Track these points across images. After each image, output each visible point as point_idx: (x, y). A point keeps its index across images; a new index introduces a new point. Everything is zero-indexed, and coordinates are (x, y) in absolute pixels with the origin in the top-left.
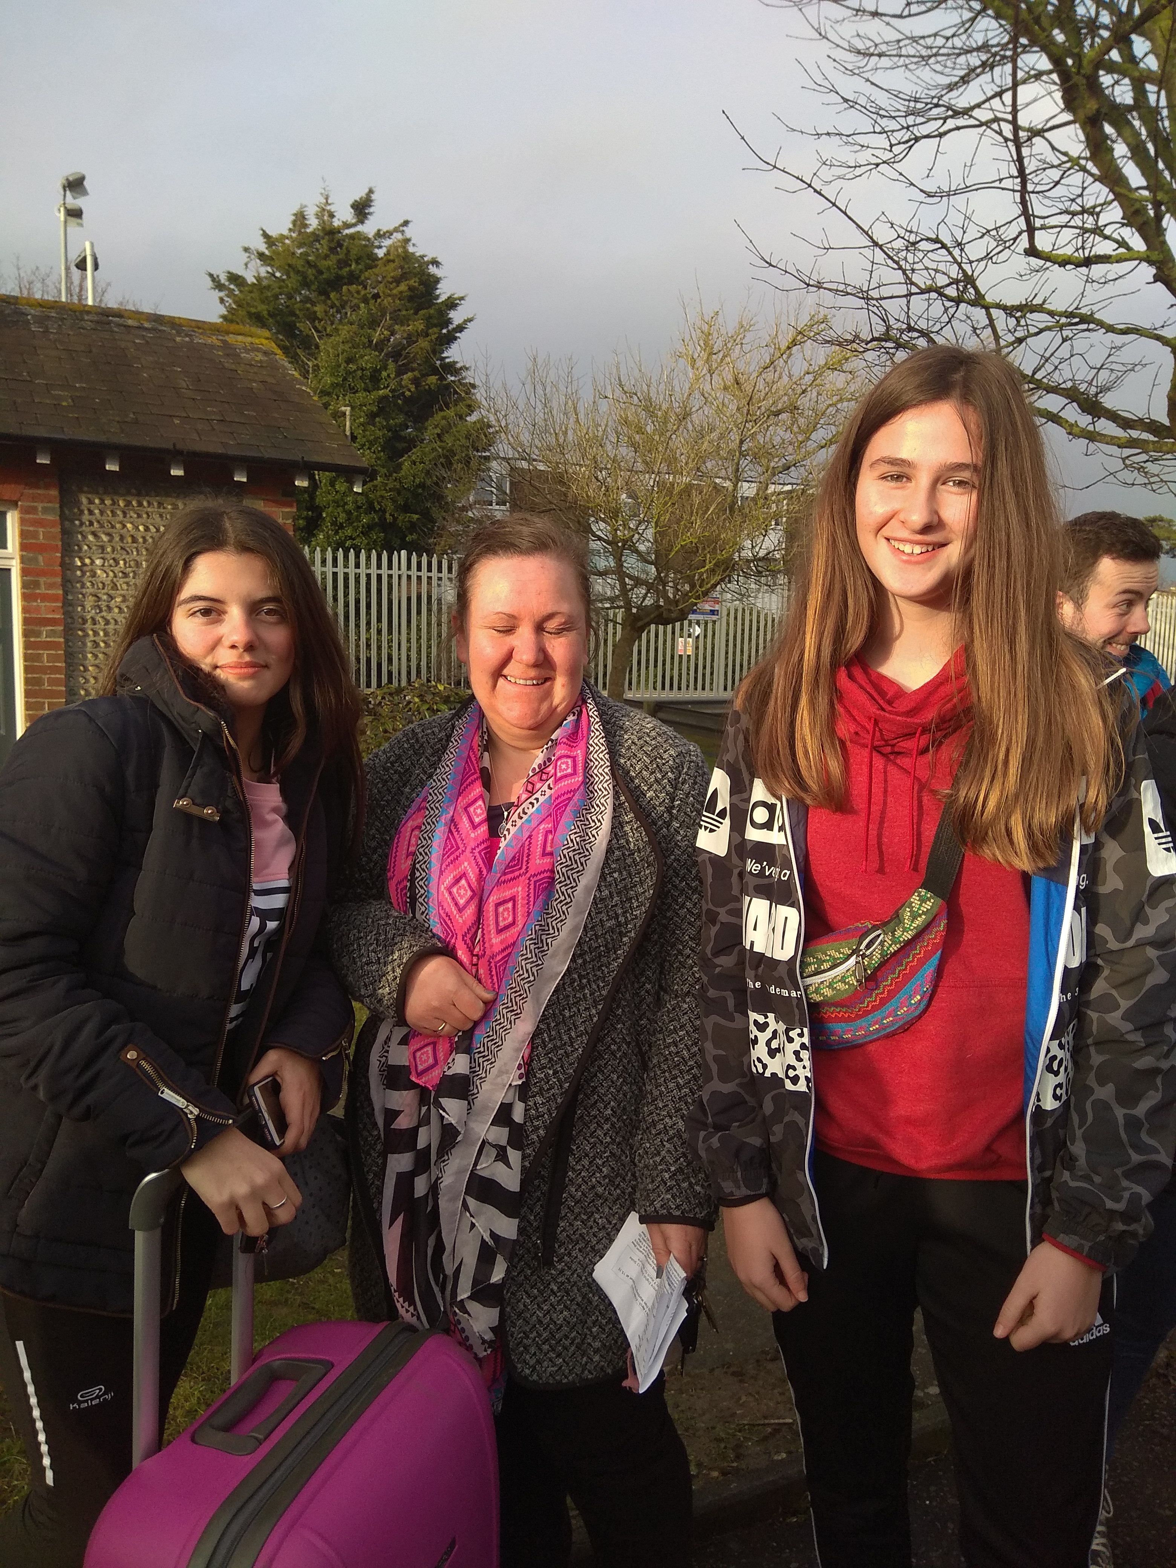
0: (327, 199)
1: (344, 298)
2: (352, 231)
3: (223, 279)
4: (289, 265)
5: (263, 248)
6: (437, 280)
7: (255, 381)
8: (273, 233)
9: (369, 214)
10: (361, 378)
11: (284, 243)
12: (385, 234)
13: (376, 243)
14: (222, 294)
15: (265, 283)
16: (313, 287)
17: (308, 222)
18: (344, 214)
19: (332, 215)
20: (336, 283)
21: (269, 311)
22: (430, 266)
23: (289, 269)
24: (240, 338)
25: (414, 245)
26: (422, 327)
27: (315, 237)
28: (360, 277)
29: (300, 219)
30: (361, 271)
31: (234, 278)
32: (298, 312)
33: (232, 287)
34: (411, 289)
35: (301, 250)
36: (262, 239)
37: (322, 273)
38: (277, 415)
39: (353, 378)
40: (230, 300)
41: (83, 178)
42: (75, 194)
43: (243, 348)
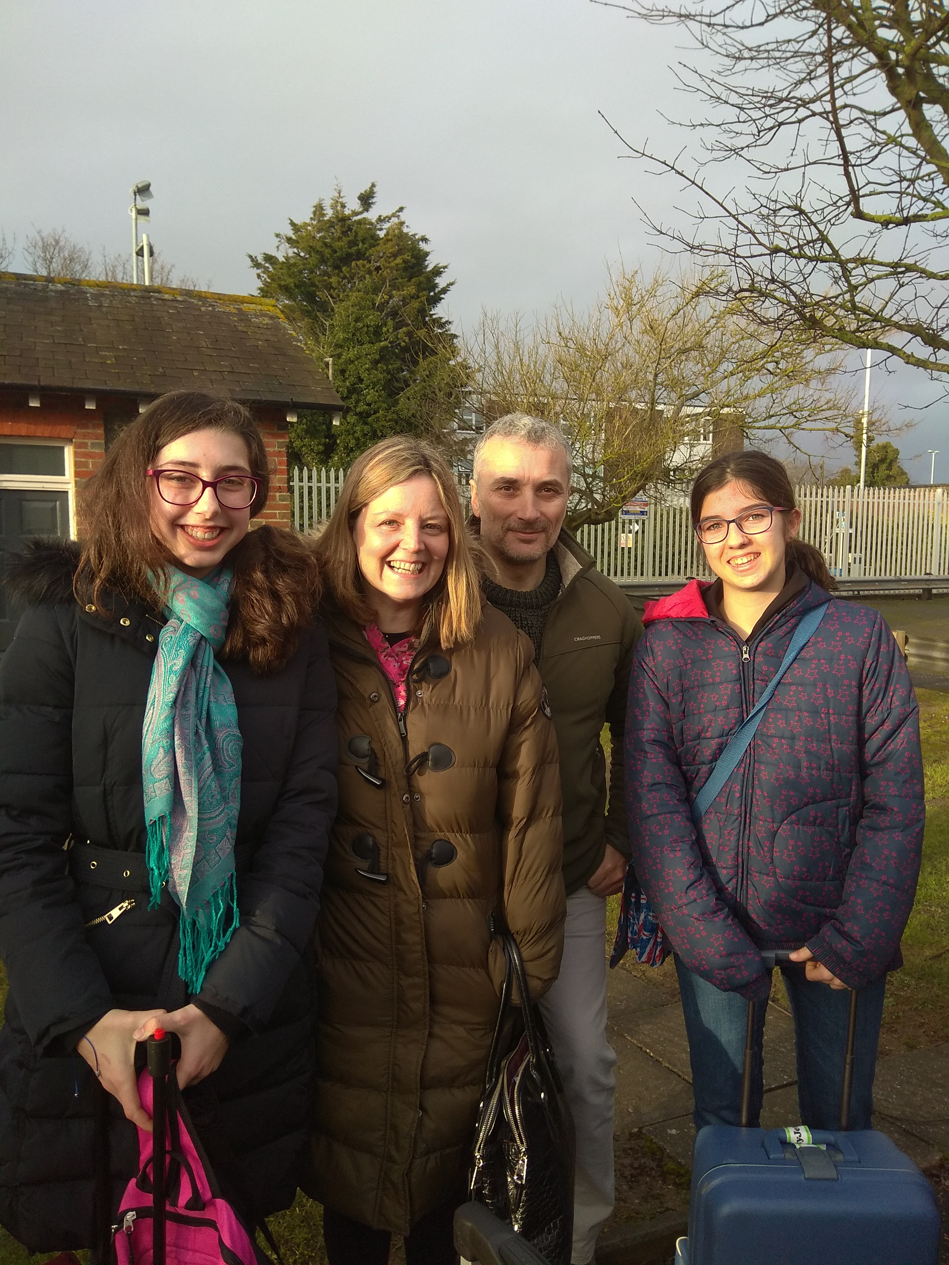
0: (339, 193)
1: (353, 271)
2: (359, 217)
3: (260, 259)
4: (311, 247)
5: (291, 234)
6: (427, 254)
7: (261, 340)
8: (298, 221)
9: (372, 203)
10: (366, 333)
11: (306, 229)
12: (385, 218)
13: (379, 227)
14: (259, 271)
15: (292, 261)
16: (329, 264)
17: (325, 212)
18: (353, 205)
19: (343, 206)
20: (347, 259)
21: (295, 284)
22: (421, 243)
23: (311, 249)
24: (252, 306)
25: (407, 226)
26: (414, 291)
27: (332, 224)
28: (365, 254)
29: (319, 209)
30: (366, 249)
31: (269, 258)
32: (317, 284)
33: (267, 265)
34: (404, 261)
35: (321, 234)
36: (290, 227)
37: (336, 252)
38: (275, 367)
39: (361, 333)
40: (265, 276)
41: (150, 184)
42: (143, 198)
43: (255, 314)
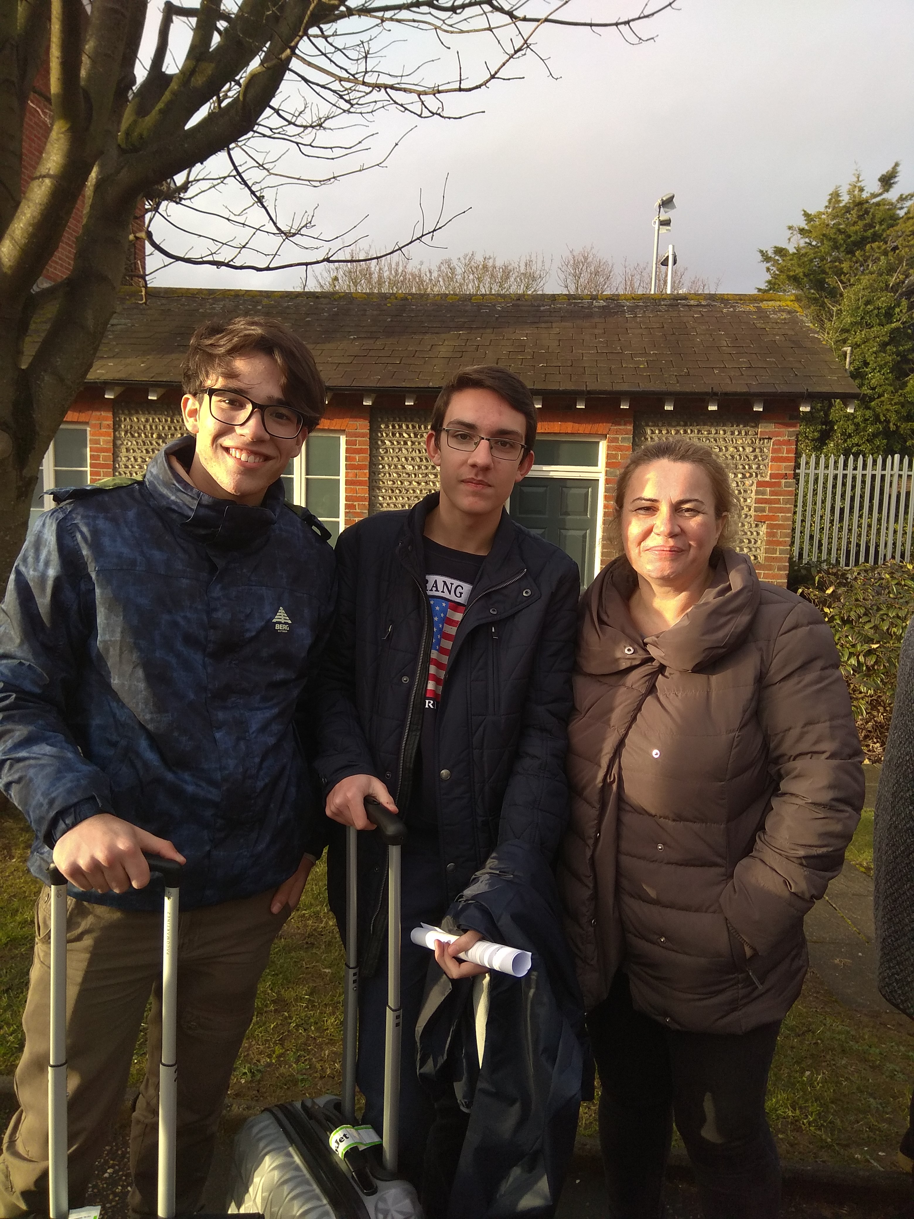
0: (858, 178)
1: (867, 254)
2: (878, 199)
3: (770, 253)
4: (824, 235)
5: (803, 224)
7: (778, 335)
8: (812, 211)
9: (893, 183)
10: (877, 316)
11: (820, 218)
12: (907, 197)
13: (899, 206)
14: (769, 265)
15: (803, 251)
16: (842, 249)
17: (841, 199)
18: (872, 186)
19: (861, 190)
20: (861, 243)
21: (804, 273)
23: (824, 237)
24: (771, 303)
27: (847, 210)
28: (882, 235)
29: (835, 196)
30: (884, 230)
31: (780, 251)
32: (827, 270)
33: (777, 258)
35: (835, 221)
36: (803, 218)
37: (850, 237)
38: (791, 359)
39: (870, 315)
40: (775, 269)
41: (673, 196)
42: (667, 210)
43: (773, 311)
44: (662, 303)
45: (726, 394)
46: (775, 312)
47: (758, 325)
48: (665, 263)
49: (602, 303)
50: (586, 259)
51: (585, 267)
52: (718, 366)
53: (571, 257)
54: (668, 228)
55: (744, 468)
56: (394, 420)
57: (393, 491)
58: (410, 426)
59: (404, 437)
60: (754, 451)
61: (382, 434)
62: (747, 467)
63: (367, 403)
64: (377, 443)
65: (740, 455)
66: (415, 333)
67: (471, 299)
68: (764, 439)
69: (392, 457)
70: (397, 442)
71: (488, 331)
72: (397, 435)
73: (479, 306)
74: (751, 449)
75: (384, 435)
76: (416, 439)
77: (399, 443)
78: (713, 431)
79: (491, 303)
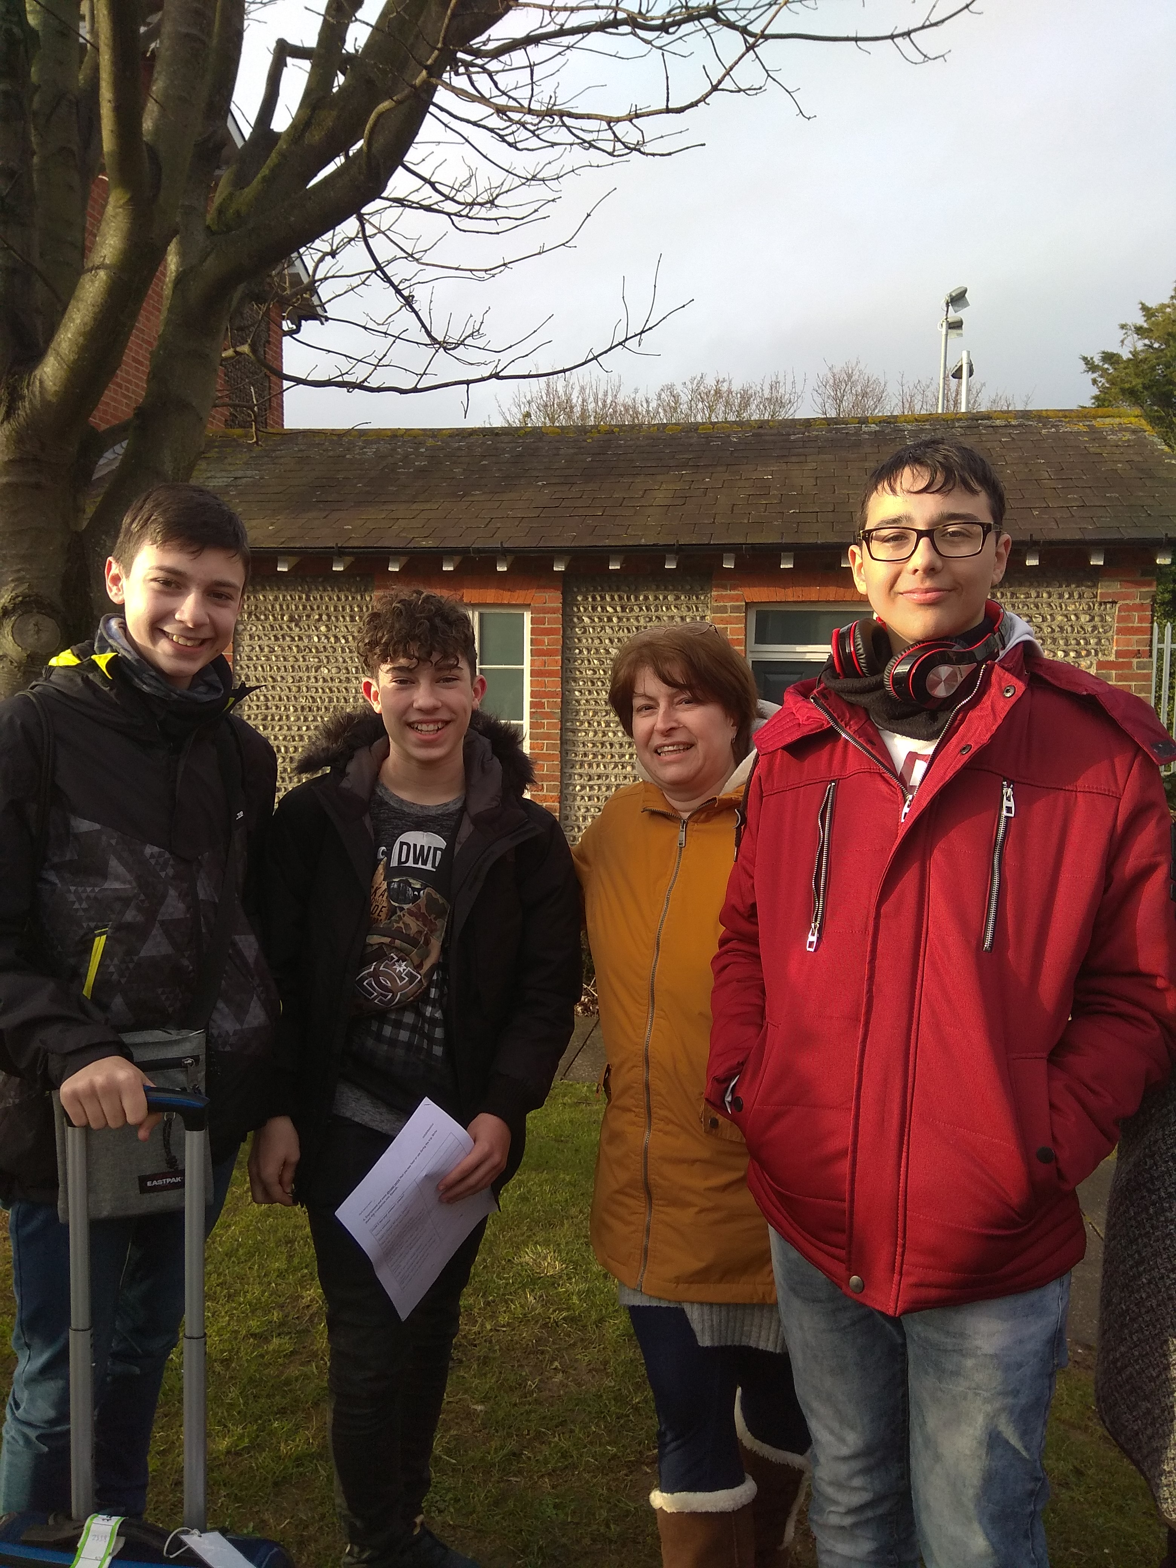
3: (1097, 361)
4: (1169, 334)
5: (1141, 321)
7: (1120, 462)
8: (1152, 304)
11: (1164, 313)
14: (1095, 375)
15: (1141, 356)
21: (1143, 384)
23: (1169, 337)
24: (1108, 420)
31: (1109, 357)
33: (1106, 366)
36: (1141, 313)
38: (1141, 494)
40: (1103, 380)
41: (965, 291)
42: (956, 308)
43: (1111, 430)
44: (957, 424)
45: (1051, 543)
46: (1114, 433)
47: (1092, 450)
48: (957, 375)
49: (874, 427)
50: (850, 376)
51: (848, 387)
52: (1037, 505)
53: (830, 375)
54: (959, 331)
55: (1078, 644)
56: (595, 590)
57: (593, 684)
58: (616, 597)
59: (607, 611)
60: (1092, 619)
61: (579, 609)
62: (1082, 642)
63: (559, 568)
64: (572, 620)
65: (1072, 626)
66: (622, 475)
67: (697, 429)
68: (1105, 603)
69: (592, 639)
70: (599, 618)
71: (719, 469)
72: (599, 609)
73: (708, 437)
74: (1088, 618)
75: (582, 609)
76: (623, 614)
77: (601, 620)
78: (1034, 594)
79: (723, 433)
